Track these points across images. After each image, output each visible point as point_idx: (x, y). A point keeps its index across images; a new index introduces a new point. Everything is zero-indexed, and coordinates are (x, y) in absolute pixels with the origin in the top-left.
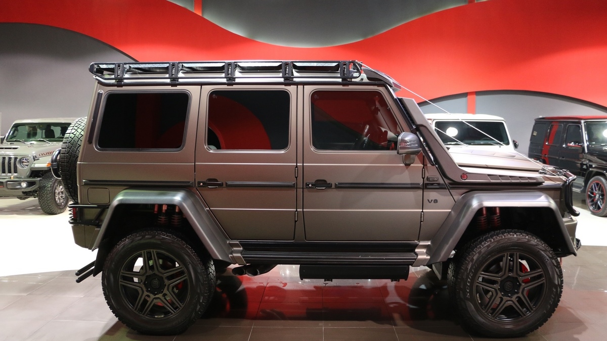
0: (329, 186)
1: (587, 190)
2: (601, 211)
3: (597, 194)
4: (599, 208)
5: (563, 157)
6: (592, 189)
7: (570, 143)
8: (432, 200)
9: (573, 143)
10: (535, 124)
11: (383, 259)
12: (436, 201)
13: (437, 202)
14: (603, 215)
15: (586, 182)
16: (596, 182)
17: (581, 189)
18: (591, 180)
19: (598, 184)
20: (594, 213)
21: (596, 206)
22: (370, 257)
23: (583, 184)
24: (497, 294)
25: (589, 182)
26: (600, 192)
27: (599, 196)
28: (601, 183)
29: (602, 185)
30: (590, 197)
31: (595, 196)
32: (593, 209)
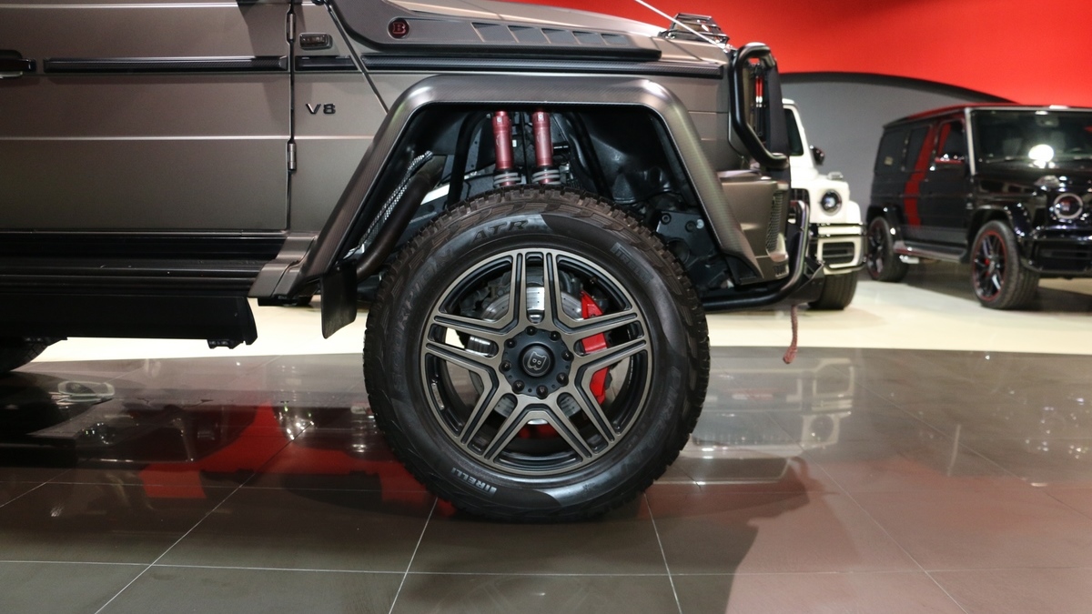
0: (27, 68)
1: (972, 256)
2: (998, 296)
3: (990, 260)
4: (995, 290)
5: (930, 193)
6: (982, 252)
7: (942, 156)
8: (318, 106)
9: (946, 156)
10: (885, 134)
11: (164, 274)
12: (329, 109)
13: (333, 112)
14: (1003, 305)
15: (971, 237)
16: (990, 233)
17: (962, 255)
18: (981, 231)
19: (992, 238)
20: (986, 304)
21: (988, 289)
22: (130, 268)
23: (966, 242)
24: (496, 383)
25: (977, 237)
26: (997, 256)
27: (995, 265)
28: (997, 235)
29: (1001, 240)
30: (978, 268)
31: (988, 266)
32: (984, 294)
